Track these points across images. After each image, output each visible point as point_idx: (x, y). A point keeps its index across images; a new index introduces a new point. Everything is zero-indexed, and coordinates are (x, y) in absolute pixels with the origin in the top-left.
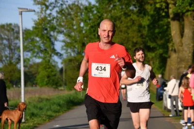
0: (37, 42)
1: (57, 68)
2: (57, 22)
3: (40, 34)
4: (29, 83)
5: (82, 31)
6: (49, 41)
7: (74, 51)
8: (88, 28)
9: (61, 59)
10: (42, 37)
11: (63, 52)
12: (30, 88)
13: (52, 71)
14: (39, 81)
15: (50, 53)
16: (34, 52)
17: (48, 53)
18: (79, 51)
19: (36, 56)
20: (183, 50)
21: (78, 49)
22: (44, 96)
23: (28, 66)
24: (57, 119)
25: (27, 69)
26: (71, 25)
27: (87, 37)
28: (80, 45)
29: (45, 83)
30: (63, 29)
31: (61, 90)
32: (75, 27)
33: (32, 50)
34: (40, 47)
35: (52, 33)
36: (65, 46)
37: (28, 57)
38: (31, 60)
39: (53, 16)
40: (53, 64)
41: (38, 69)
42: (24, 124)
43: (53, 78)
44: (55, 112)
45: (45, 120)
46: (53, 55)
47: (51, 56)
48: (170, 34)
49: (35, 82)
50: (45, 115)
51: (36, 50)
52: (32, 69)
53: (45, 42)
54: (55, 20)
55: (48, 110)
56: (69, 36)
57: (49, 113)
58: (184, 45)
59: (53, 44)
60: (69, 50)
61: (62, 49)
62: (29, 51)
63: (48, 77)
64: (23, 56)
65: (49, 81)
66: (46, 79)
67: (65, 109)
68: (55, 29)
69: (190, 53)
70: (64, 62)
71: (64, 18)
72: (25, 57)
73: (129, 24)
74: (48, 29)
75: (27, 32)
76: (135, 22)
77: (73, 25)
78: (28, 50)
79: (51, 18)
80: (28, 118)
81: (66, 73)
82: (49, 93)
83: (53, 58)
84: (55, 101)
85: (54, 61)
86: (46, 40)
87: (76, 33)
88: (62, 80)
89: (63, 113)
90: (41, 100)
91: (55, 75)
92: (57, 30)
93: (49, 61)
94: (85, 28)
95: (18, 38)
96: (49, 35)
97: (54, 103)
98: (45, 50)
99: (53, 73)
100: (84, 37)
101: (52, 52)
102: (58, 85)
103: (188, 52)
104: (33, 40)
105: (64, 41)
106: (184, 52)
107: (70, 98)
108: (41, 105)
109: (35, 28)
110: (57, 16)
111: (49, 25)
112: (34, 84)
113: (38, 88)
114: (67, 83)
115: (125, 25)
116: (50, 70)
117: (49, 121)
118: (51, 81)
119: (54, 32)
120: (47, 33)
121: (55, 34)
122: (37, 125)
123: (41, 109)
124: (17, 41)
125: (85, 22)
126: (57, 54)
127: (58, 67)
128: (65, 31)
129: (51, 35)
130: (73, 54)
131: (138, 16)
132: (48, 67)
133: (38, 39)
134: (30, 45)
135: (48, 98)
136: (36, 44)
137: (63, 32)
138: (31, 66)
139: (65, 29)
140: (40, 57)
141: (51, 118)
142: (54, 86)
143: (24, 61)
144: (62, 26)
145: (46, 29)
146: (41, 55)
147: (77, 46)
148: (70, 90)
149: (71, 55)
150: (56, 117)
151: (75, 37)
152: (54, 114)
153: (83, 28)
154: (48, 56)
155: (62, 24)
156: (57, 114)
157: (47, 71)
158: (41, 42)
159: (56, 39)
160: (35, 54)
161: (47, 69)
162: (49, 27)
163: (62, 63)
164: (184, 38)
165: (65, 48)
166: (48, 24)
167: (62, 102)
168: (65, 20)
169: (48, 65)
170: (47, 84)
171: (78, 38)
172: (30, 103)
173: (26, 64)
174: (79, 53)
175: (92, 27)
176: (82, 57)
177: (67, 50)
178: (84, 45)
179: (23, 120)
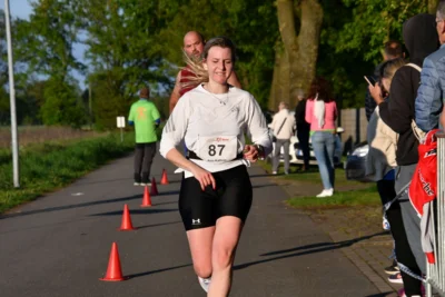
0: (41, 43)
1: (76, 91)
2: (74, 7)
3: (44, 30)
4: (27, 118)
5: (121, 23)
6: (62, 41)
7: (108, 60)
8: (132, 18)
9: (84, 74)
10: (49, 34)
11: (87, 62)
12: (29, 128)
13: (68, 97)
14: (45, 115)
15: (64, 63)
16: (35, 62)
17: (61, 65)
18: (117, 60)
19: (38, 70)
20: (300, 58)
21: (115, 57)
22: (52, 142)
23: (25, 87)
24: (79, 182)
25: (22, 93)
26: (99, 13)
27: (130, 35)
28: (119, 49)
29: (56, 118)
30: (86, 20)
31: (86, 131)
32: (108, 17)
33: (30, 58)
34: (45, 53)
35: (66, 27)
36: (91, 51)
37: (24, 72)
38: (29, 76)
40: (71, 83)
41: (42, 93)
42: (18, 191)
43: (71, 109)
44: (75, 169)
45: (56, 185)
46: (69, 67)
47: (65, 69)
48: (277, 29)
49: (38, 116)
50: (56, 175)
51: (38, 58)
52: (31, 93)
53: (54, 43)
55: (61, 166)
56: (98, 32)
57: (64, 171)
58: (301, 49)
59: (69, 48)
60: (99, 59)
61: (86, 56)
62: (25, 60)
63: (62, 107)
64: (14, 69)
65: (63, 114)
66: (58, 111)
67: (94, 164)
68: (72, 19)
69: (311, 62)
70: (90, 79)
72: (19, 71)
73: (206, 11)
74: (60, 20)
75: (19, 26)
76: (216, 7)
77: (104, 13)
78: (24, 57)
80: (26, 180)
81: (93, 100)
82: (63, 136)
83: (70, 73)
84: (74, 151)
85: (72, 78)
86: (56, 41)
87: (111, 28)
88: (87, 113)
89: (90, 171)
90: (48, 149)
91: (74, 104)
92: (75, 22)
93: (63, 78)
94: (126, 19)
95: (3, 36)
96: (60, 32)
97: (73, 154)
98: (56, 58)
99: (71, 101)
100: (126, 35)
101: (68, 63)
102: (81, 121)
103: (308, 61)
104: (31, 40)
105: (88, 43)
106: (302, 62)
107: (101, 144)
108: (49, 157)
109: (35, 18)
111: (59, 13)
112: (38, 122)
113: (44, 127)
114: (97, 117)
115: (198, 12)
116: (65, 95)
117: (64, 186)
118: (67, 114)
119: (70, 26)
120: (58, 28)
121: (73, 28)
122: (41, 193)
123: (49, 164)
125: (127, 7)
126: (77, 65)
127: (80, 90)
128: (90, 23)
129: (64, 32)
130: (105, 66)
132: (60, 89)
133: (41, 38)
134: (27, 49)
135: (63, 145)
136: (37, 47)
137: (87, 24)
138: (30, 87)
139: (91, 20)
140: (46, 72)
141: (67, 180)
142: (73, 124)
143: (16, 79)
144: (85, 15)
146: (48, 68)
147: (112, 52)
148: (102, 130)
149: (102, 67)
150: (77, 178)
151: (108, 34)
152: (72, 174)
153: (123, 17)
154: (60, 69)
155: (85, 11)
156: (79, 174)
157: (59, 97)
158: (46, 44)
159: (74, 39)
160: (37, 66)
161: (60, 94)
162: (62, 16)
163: (86, 82)
164: (300, 37)
165: (90, 54)
166: (58, 10)
167: (86, 152)
168: (90, 4)
169: (61, 86)
170: (60, 120)
171: (114, 37)
172: (29, 154)
173: (19, 83)
174: (117, 64)
175: (139, 16)
176: (123, 70)
177: (95, 59)
178: (125, 49)
179: (16, 184)
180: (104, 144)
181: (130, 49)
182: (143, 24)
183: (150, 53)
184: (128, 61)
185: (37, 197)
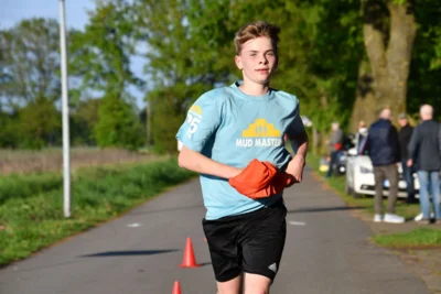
0: (95, 56)
3: (100, 41)
4: (78, 139)
5: (185, 35)
6: (120, 56)
7: (169, 76)
8: (198, 30)
9: (142, 90)
10: (105, 46)
11: (146, 78)
12: (82, 150)
13: (125, 116)
14: (98, 136)
15: (121, 79)
16: (89, 77)
17: (117, 80)
18: (179, 75)
19: (92, 86)
20: (388, 75)
21: (176, 72)
22: (109, 166)
23: (77, 104)
24: (136, 210)
25: (74, 112)
26: (161, 23)
27: (195, 47)
28: (182, 63)
29: (111, 140)
30: (143, 30)
31: (144, 154)
32: (171, 27)
33: (83, 73)
34: (100, 67)
35: (125, 39)
36: (151, 65)
37: (77, 87)
38: (83, 93)
39: (126, 4)
40: (128, 101)
41: (96, 111)
42: (70, 222)
43: (127, 129)
44: (132, 197)
45: (110, 214)
46: (126, 83)
47: (122, 85)
48: (362, 44)
49: (91, 137)
50: (111, 203)
51: (93, 73)
52: (84, 112)
53: (110, 56)
54: (130, 12)
55: (116, 194)
56: (159, 45)
57: (120, 199)
58: (389, 65)
59: (126, 61)
60: (160, 74)
61: (146, 71)
62: (79, 75)
63: (118, 127)
64: (68, 85)
65: (119, 135)
66: (113, 132)
68: (131, 30)
69: (401, 80)
70: (150, 97)
71: (148, 7)
72: (72, 87)
74: (118, 31)
75: (73, 36)
76: (292, 17)
77: (167, 23)
79: (123, 8)
80: (77, 208)
81: (152, 120)
82: (118, 159)
83: (127, 89)
84: (131, 176)
85: (129, 95)
86: (112, 53)
87: (173, 40)
88: (145, 135)
89: (146, 197)
90: (102, 173)
91: (130, 124)
92: (134, 33)
93: (119, 95)
94: (191, 29)
95: (56, 48)
96: (118, 43)
97: (127, 181)
98: (112, 73)
99: (127, 120)
100: (189, 47)
101: (125, 78)
102: (138, 143)
103: (397, 79)
104: (86, 52)
105: (148, 56)
106: (390, 80)
107: (160, 170)
108: (103, 183)
109: (91, 28)
110: (135, 5)
111: (117, 23)
112: (91, 143)
113: (97, 150)
114: (156, 139)
116: (120, 113)
117: (118, 215)
118: (123, 136)
119: (129, 36)
120: (115, 39)
121: (132, 40)
122: (93, 223)
123: (103, 191)
124: (53, 55)
125: (193, 17)
126: (135, 81)
127: (138, 109)
128: (151, 35)
129: (122, 43)
130: (167, 82)
131: (298, 5)
132: (116, 106)
133: (96, 50)
134: (81, 62)
135: (118, 170)
136: (93, 61)
137: (147, 36)
138: (84, 105)
139: (152, 30)
140: (101, 88)
141: (120, 209)
142: (130, 146)
143: (70, 95)
144: (144, 25)
145: (113, 31)
146: (103, 83)
147: (174, 66)
148: (161, 153)
149: (162, 83)
150: (131, 208)
151: (171, 47)
152: (128, 202)
153: (187, 28)
154: (116, 85)
155: (146, 20)
156: (136, 201)
157: (114, 116)
158: (101, 57)
159: (132, 51)
160: (91, 82)
161: (115, 112)
162: (119, 27)
163: (145, 100)
164: (389, 51)
165: (151, 69)
166: (116, 19)
167: (143, 178)
168: (151, 12)
169: (117, 104)
171: (177, 50)
172: (80, 179)
173: (73, 100)
174: (179, 80)
175: (206, 28)
176: (185, 87)
177: (154, 73)
178: (188, 63)
179: (67, 213)
180: (164, 169)
181: (195, 63)
182: (211, 36)
183: (216, 67)
184: (192, 76)
185: (88, 228)
